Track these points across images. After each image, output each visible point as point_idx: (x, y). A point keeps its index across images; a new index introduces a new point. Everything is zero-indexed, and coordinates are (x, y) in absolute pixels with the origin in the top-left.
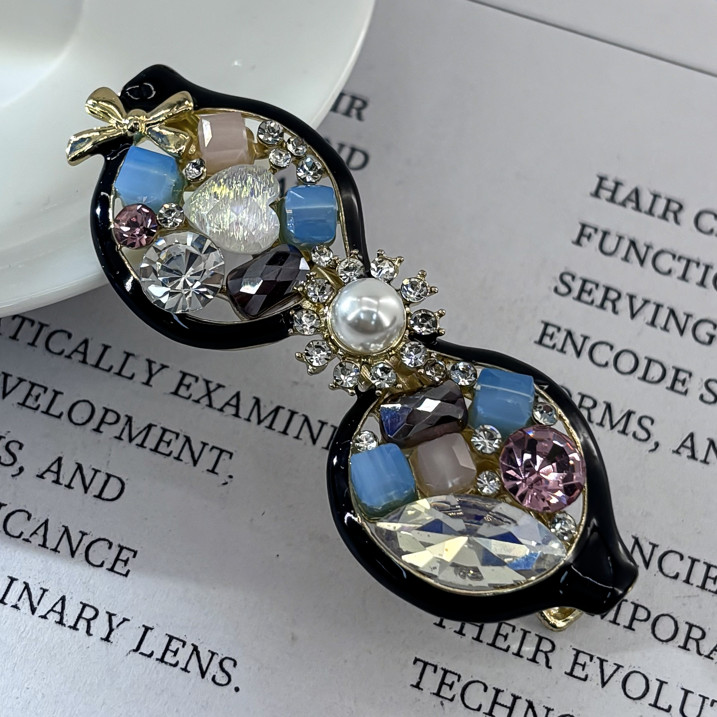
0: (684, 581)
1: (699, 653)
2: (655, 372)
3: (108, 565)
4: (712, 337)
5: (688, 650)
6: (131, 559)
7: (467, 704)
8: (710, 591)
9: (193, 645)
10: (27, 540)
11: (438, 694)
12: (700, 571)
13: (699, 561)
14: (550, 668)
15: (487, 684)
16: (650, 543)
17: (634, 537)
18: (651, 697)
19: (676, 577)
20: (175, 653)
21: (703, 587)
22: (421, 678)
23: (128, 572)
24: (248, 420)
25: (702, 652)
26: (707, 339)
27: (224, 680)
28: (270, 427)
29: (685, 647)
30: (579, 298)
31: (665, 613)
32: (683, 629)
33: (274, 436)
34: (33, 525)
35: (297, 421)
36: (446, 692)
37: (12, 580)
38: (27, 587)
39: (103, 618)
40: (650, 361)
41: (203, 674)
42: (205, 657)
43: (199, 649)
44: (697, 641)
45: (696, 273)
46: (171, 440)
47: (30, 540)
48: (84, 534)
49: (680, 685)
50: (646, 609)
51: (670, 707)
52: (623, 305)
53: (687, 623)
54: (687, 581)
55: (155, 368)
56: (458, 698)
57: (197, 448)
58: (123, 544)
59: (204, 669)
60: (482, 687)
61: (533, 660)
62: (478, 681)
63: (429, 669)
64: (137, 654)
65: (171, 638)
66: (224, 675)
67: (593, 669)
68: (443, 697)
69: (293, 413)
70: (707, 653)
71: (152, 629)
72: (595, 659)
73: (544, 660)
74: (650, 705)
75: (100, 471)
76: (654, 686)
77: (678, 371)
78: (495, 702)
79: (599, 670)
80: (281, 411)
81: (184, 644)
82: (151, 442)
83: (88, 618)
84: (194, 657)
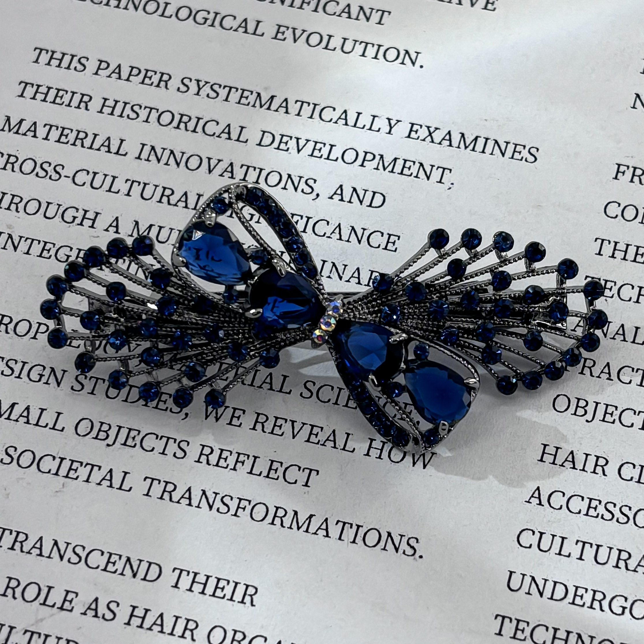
3: (383, 246)
6: (397, 241)
7: (622, 298)
10: (329, 237)
15: (633, 285)
23: (396, 249)
24: (459, 147)
28: (473, 150)
33: (476, 155)
34: (331, 228)
35: (491, 143)
36: (608, 293)
37: (324, 263)
38: (334, 265)
46: (410, 166)
48: (364, 229)
55: (393, 122)
56: (616, 295)
57: (428, 169)
58: (390, 233)
60: (631, 287)
62: (627, 284)
68: (606, 296)
69: (487, 139)
75: (368, 190)
78: (640, 295)
80: (479, 138)
82: (398, 169)
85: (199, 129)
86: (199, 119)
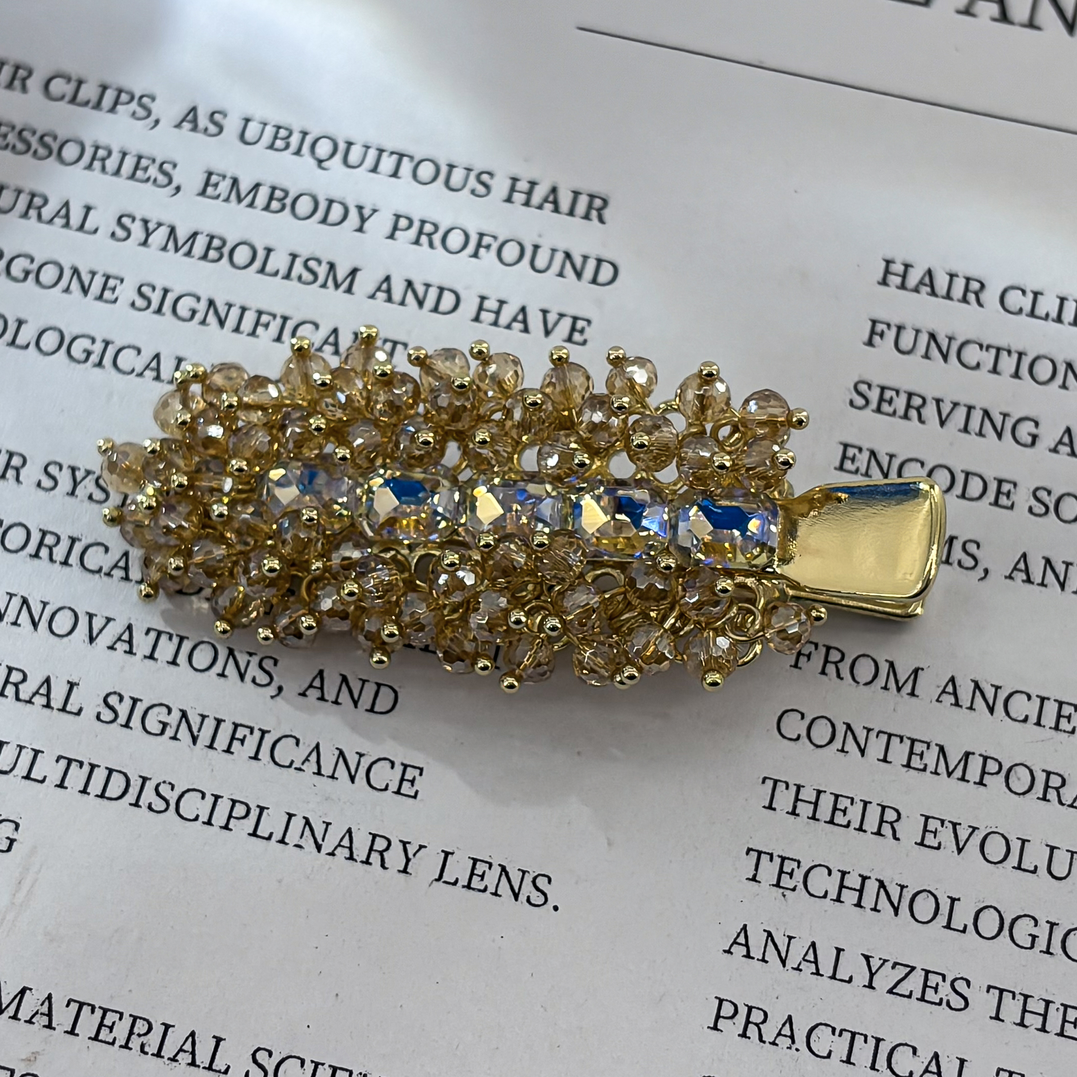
0: (1035, 724)
1: (1061, 803)
2: (975, 487)
3: (394, 787)
4: (1035, 437)
5: (1049, 801)
6: (418, 777)
7: (812, 892)
8: (1065, 731)
9: (500, 865)
10: (300, 769)
11: (778, 885)
12: (1051, 709)
13: (1048, 699)
14: (898, 839)
15: (831, 867)
16: (992, 685)
17: (972, 681)
18: (1013, 860)
19: (1026, 720)
20: (482, 877)
21: (1057, 728)
22: (756, 869)
23: (417, 792)
25: (1064, 802)
26: (1029, 440)
27: (541, 900)
29: (1044, 798)
30: (878, 410)
31: (1018, 762)
32: (1041, 778)
34: (304, 750)
36: (786, 881)
37: (290, 816)
38: (307, 822)
39: (397, 847)
40: (968, 474)
41: (516, 896)
42: (516, 878)
43: (508, 869)
44: (1057, 789)
45: (1008, 364)
47: (303, 767)
48: (361, 755)
49: (1044, 842)
50: (996, 760)
51: (1036, 867)
52: (930, 411)
53: (1043, 771)
54: (1038, 724)
56: (801, 886)
58: (407, 762)
59: (517, 891)
60: (826, 871)
61: (879, 833)
62: (820, 865)
63: (765, 858)
64: (440, 883)
65: (475, 861)
66: (539, 894)
67: (946, 835)
68: (783, 888)
70: (1069, 802)
71: (452, 854)
72: (946, 823)
73: (891, 832)
74: (1014, 867)
75: (368, 681)
76: (1016, 846)
77: (1000, 482)
78: (842, 886)
79: (952, 835)
81: (490, 865)
83: (380, 849)
84: (504, 878)
85: (74, 559)
86: (73, 540)
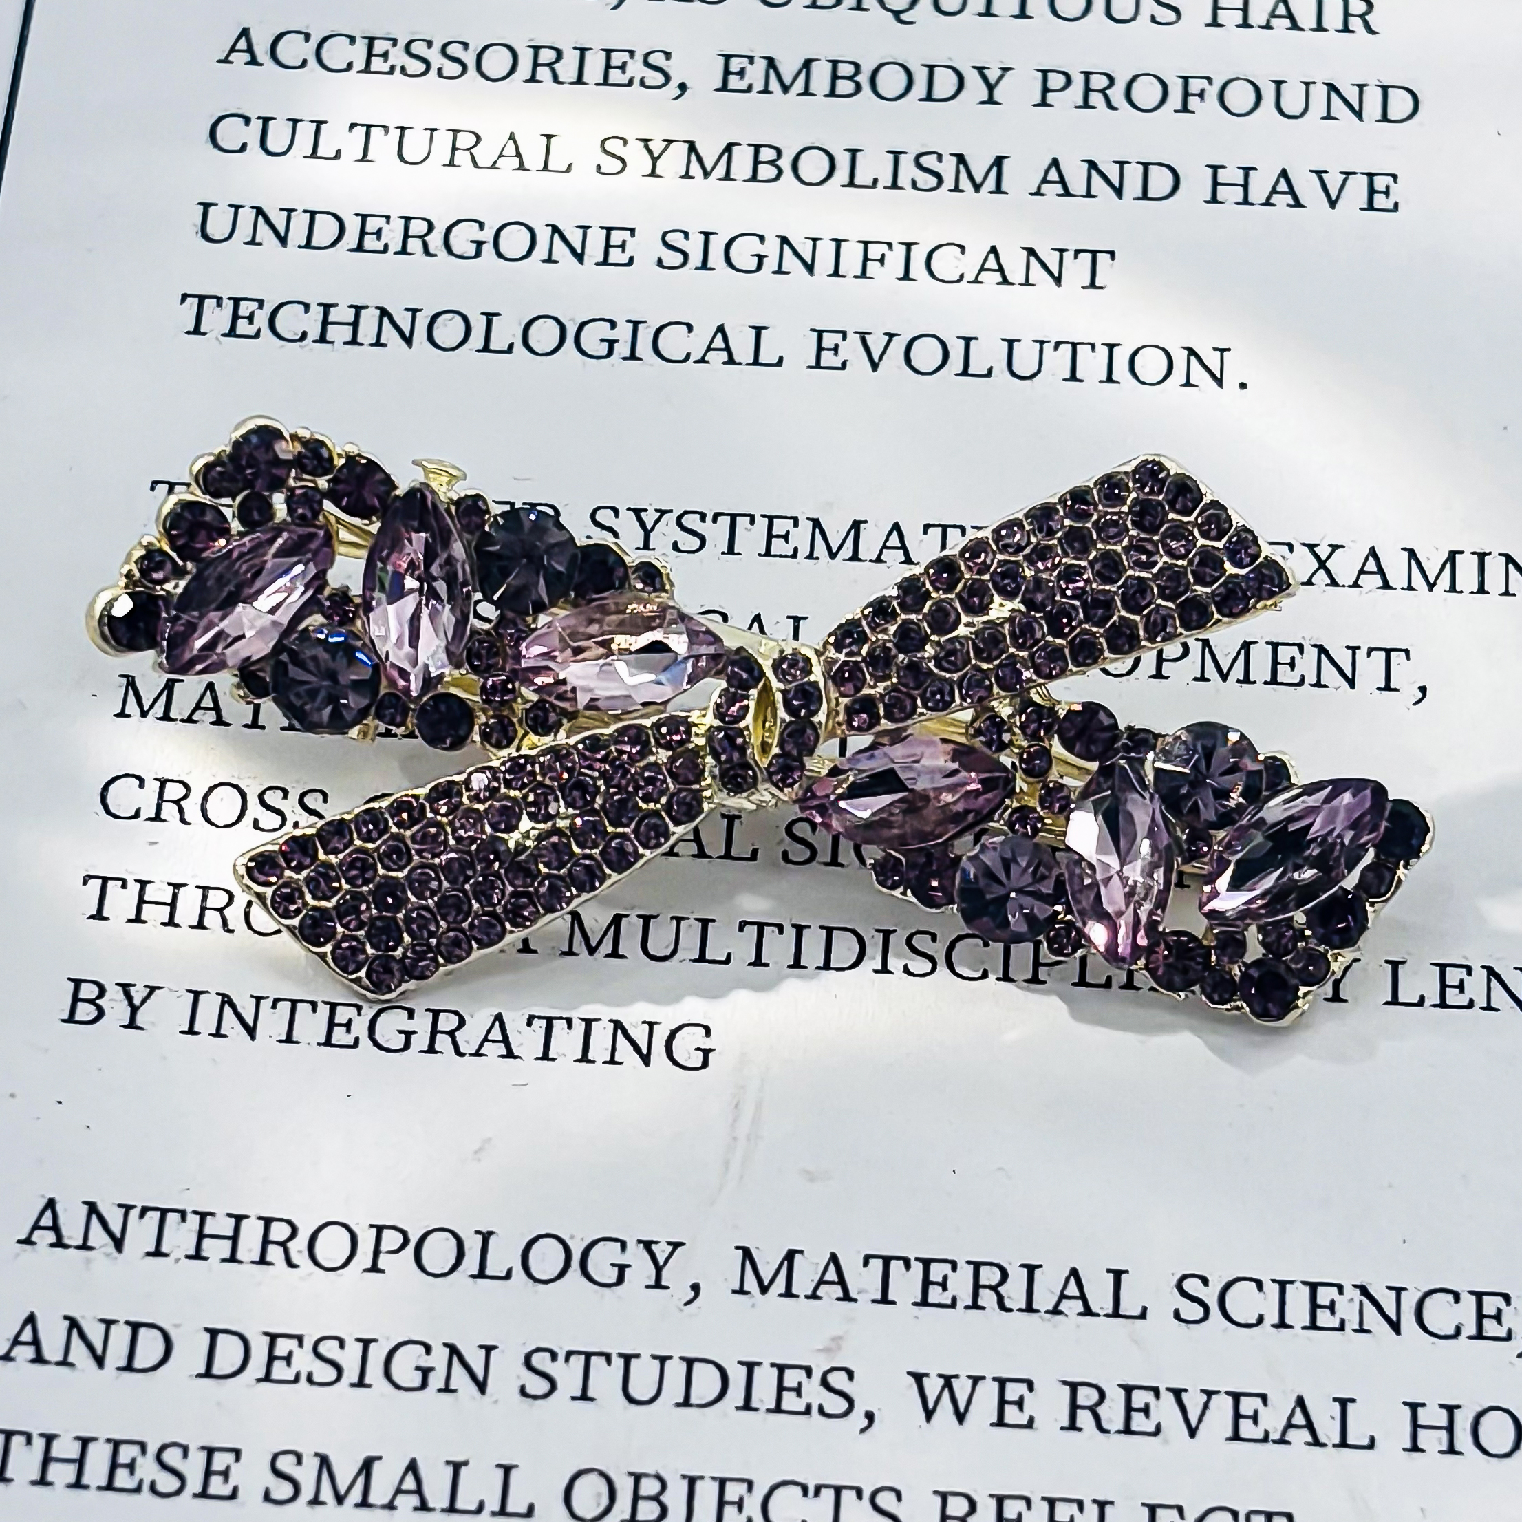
9: (1484, 967)
20: (1460, 988)
24: (1410, 588)
28: (1453, 589)
33: (1467, 601)
35: (1495, 566)
42: (1513, 980)
43: (1497, 971)
46: (1293, 659)
57: (1344, 660)
64: (1397, 1006)
65: (1443, 967)
69: (1482, 556)
71: (1403, 963)
80: (1459, 559)
81: (1469, 970)
82: (1260, 669)
84: (1494, 982)
